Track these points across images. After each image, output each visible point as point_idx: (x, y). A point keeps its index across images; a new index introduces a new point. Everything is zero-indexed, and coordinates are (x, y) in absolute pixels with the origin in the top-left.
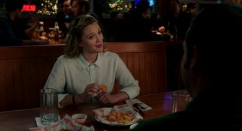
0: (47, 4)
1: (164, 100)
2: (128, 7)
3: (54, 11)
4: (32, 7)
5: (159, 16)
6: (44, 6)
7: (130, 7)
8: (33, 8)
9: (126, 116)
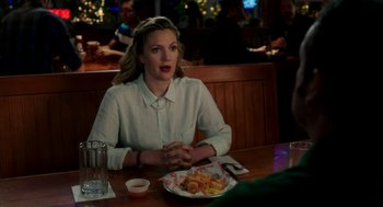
0: (88, 8)
1: (274, 156)
2: (215, 9)
3: (99, 18)
4: (63, 12)
5: (262, 24)
6: (82, 11)
7: (219, 10)
8: (66, 14)
9: (214, 183)
